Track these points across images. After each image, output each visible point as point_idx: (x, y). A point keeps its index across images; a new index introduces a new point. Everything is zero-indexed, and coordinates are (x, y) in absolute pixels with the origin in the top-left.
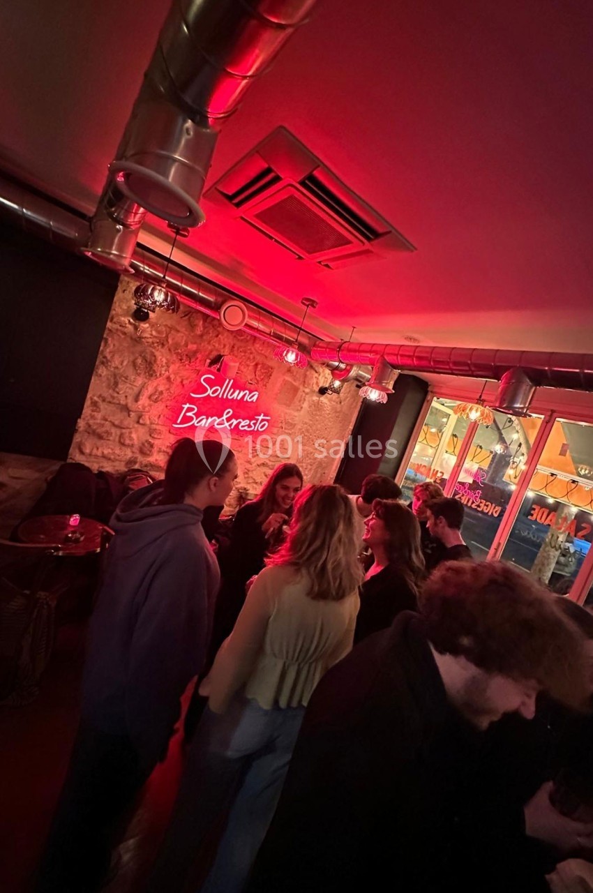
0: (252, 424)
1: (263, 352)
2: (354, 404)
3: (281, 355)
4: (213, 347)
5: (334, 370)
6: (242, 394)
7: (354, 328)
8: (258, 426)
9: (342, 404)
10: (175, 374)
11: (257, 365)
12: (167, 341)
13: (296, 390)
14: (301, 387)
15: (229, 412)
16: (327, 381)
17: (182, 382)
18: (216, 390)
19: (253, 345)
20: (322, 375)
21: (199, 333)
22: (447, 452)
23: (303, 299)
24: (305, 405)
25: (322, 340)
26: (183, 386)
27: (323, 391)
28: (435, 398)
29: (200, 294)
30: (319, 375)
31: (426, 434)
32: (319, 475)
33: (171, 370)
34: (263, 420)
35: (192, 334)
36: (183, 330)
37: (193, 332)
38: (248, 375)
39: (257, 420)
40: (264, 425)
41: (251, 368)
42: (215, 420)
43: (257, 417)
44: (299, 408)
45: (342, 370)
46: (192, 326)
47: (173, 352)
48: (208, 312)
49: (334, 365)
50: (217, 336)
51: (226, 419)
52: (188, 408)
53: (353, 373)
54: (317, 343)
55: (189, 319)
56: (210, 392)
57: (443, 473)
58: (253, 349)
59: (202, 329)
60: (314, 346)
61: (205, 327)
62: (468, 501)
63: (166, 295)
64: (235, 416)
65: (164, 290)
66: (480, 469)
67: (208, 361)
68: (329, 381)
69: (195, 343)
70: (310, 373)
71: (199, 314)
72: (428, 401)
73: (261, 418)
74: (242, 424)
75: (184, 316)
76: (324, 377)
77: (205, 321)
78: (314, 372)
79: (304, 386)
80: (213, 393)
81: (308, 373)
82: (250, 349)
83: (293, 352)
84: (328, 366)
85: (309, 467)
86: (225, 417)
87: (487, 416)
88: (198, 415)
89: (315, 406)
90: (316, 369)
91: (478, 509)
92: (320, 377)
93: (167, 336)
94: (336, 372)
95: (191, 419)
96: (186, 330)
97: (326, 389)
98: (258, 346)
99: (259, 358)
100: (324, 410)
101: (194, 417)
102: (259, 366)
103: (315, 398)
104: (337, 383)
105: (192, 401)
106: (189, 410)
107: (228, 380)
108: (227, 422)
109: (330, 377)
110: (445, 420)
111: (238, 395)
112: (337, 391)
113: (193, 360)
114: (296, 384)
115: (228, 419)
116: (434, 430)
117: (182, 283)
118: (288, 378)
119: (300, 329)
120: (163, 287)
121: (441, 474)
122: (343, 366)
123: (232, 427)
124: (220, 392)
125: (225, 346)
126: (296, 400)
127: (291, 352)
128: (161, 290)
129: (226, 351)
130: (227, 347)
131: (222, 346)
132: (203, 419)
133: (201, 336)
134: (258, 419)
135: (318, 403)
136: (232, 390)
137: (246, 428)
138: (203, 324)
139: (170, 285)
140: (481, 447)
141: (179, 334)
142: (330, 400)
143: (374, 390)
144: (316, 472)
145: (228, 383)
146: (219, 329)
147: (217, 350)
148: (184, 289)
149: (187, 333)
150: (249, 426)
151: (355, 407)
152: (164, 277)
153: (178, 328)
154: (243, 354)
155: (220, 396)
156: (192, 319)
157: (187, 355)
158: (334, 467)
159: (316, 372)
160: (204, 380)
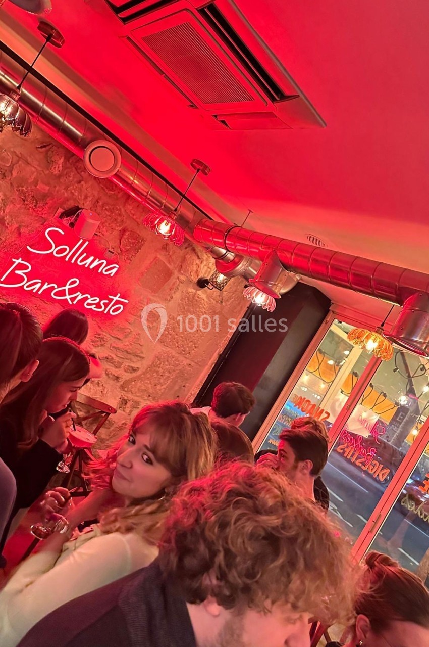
0: (102, 303)
1: (135, 217)
2: (239, 308)
3: (153, 222)
4: (70, 195)
5: (219, 258)
6: (96, 263)
7: (250, 211)
8: (110, 309)
9: (223, 304)
10: (11, 216)
11: (124, 231)
12: (11, 172)
13: (168, 274)
14: (176, 273)
15: (74, 282)
16: (210, 272)
17: (18, 229)
18: (64, 250)
19: (124, 205)
20: (205, 263)
21: (56, 172)
22: (342, 392)
23: (193, 161)
24: (177, 296)
25: (211, 219)
26: (20, 234)
27: (202, 283)
28: (336, 321)
29: (65, 123)
30: (201, 263)
31: (320, 365)
32: (176, 388)
33: (7, 210)
34: (117, 302)
35: (47, 172)
36: (35, 163)
37: (48, 169)
38: (110, 240)
39: (111, 300)
40: (118, 309)
41: (116, 233)
42: (53, 288)
43: (111, 297)
44: (169, 298)
45: (228, 261)
46: (49, 163)
47: (15, 189)
48: (72, 147)
49: (220, 253)
50: (79, 182)
51: (69, 289)
52: (19, 264)
53: (241, 267)
54: (204, 220)
55: (47, 151)
56: (54, 250)
57: (329, 415)
58: (122, 210)
59: (61, 168)
60: (199, 224)
61: (64, 168)
62: (352, 456)
63: (15, 110)
64: (81, 289)
65: (15, 103)
66: (379, 422)
67: (60, 210)
68: (212, 272)
69: (49, 184)
70: (191, 257)
71: (61, 150)
72: (326, 323)
73: (116, 298)
74: (89, 301)
75: (41, 147)
76: (207, 267)
77: (67, 159)
78: (195, 257)
79: (179, 271)
80: (58, 252)
81: (188, 256)
82: (120, 210)
83: (168, 222)
84: (213, 252)
85: (167, 374)
86: (67, 287)
87: (385, 349)
88: (30, 276)
89: (188, 299)
90: (200, 254)
91: (363, 467)
92: (202, 266)
93: (12, 167)
94: (220, 261)
95: (21, 279)
96: (39, 165)
97: (207, 282)
98: (130, 208)
99: (129, 224)
100: (199, 307)
101: (26, 279)
102: (127, 233)
103: (191, 290)
104: (221, 277)
105: (27, 256)
106: (21, 267)
107: (81, 241)
108: (69, 295)
109: (214, 269)
110: (347, 353)
111: (91, 262)
112: (219, 287)
113: (41, 204)
114: (171, 267)
115: (71, 291)
116: (331, 362)
117: (43, 103)
118: (161, 257)
119: (184, 196)
120: (14, 99)
121: (326, 415)
122: (230, 256)
123: (75, 302)
124: (68, 253)
125: (86, 197)
126: (166, 287)
127: (165, 222)
128: (9, 101)
129: (88, 204)
130: (89, 199)
131: (83, 197)
132: (36, 283)
133: (59, 177)
134: (113, 299)
135: (193, 297)
136: (85, 255)
137: (93, 307)
138: (64, 162)
139: (23, 100)
140: (385, 395)
141: (29, 168)
142: (209, 297)
143: (261, 293)
144: (174, 382)
145: (82, 245)
146: (83, 173)
147: (75, 200)
148: (44, 110)
149: (39, 169)
150: (98, 305)
151: (240, 312)
152: (19, 88)
153: (29, 160)
154: (108, 213)
155: (67, 259)
156: (50, 152)
157: (33, 197)
158: (198, 382)
159: (199, 258)
160: (49, 233)
